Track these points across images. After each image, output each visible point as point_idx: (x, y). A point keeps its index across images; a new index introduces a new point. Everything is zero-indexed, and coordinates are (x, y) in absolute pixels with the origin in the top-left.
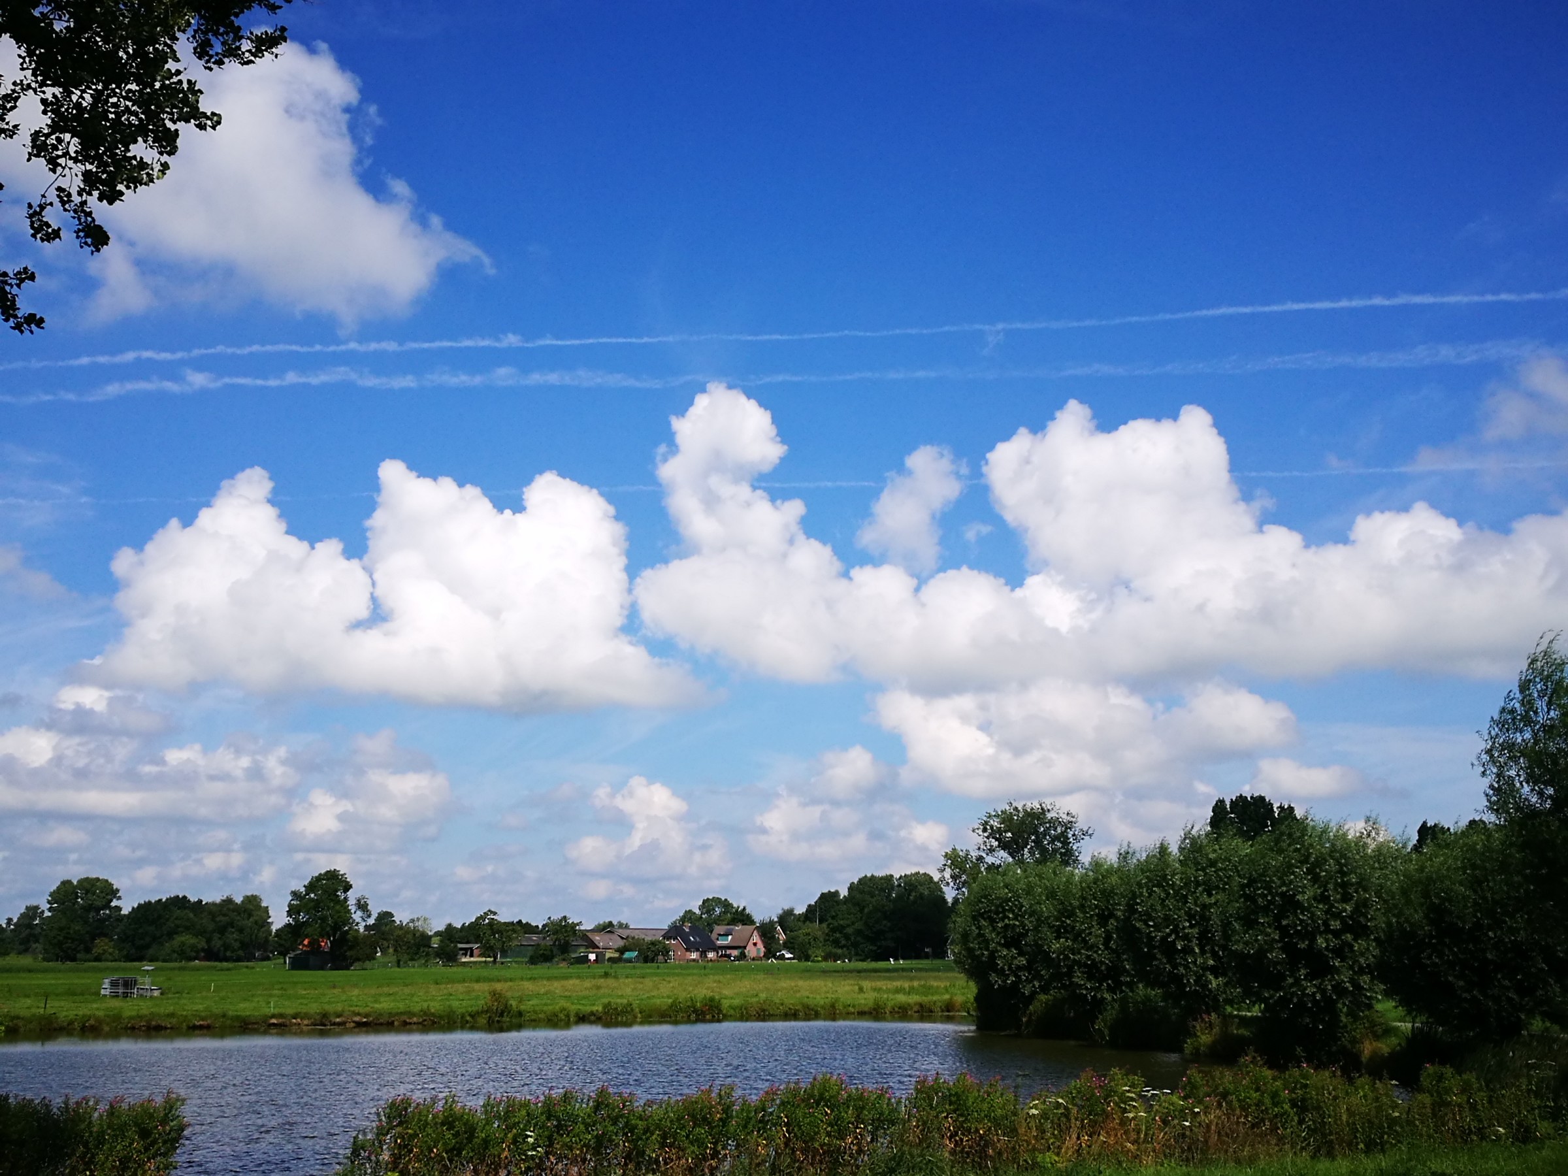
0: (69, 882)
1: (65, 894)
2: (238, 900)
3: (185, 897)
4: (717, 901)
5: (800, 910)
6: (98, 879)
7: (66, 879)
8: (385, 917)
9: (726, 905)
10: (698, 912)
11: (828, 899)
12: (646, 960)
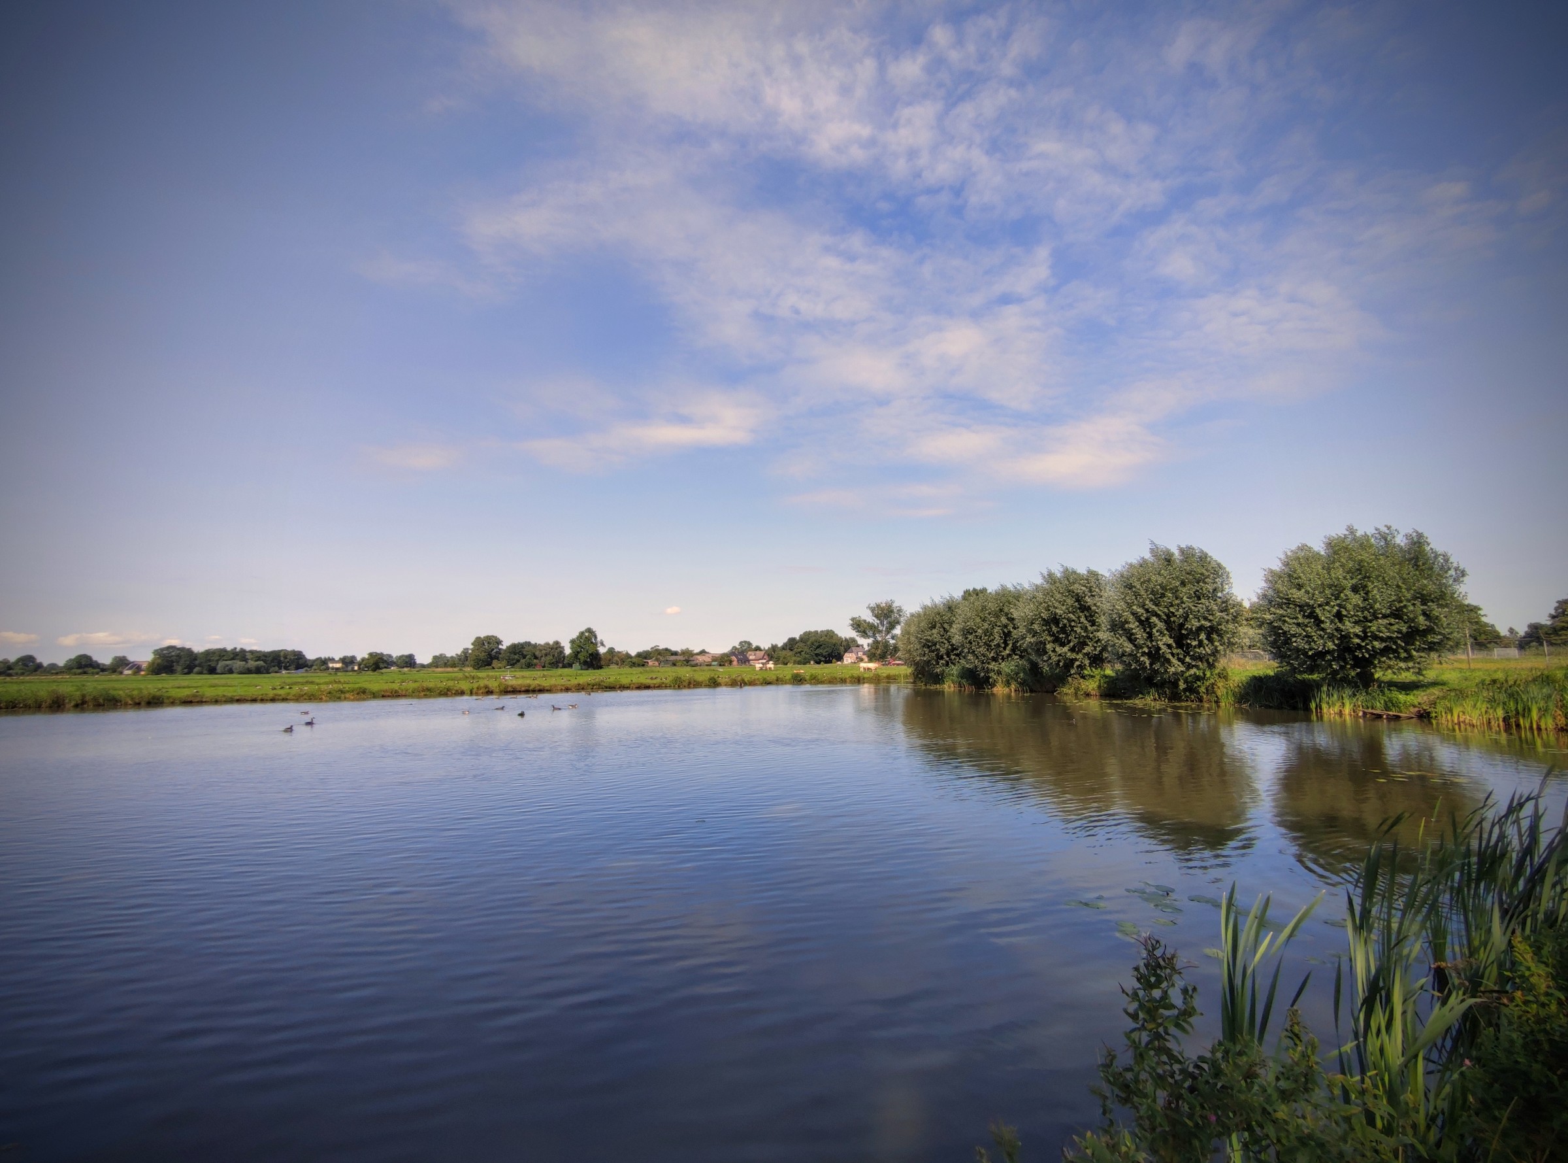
0: (480, 638)
1: (479, 642)
2: (551, 643)
3: (529, 643)
4: (745, 642)
5: (780, 645)
6: (493, 636)
7: (478, 636)
8: (611, 650)
9: (749, 644)
10: (738, 647)
11: (792, 641)
12: (720, 665)
